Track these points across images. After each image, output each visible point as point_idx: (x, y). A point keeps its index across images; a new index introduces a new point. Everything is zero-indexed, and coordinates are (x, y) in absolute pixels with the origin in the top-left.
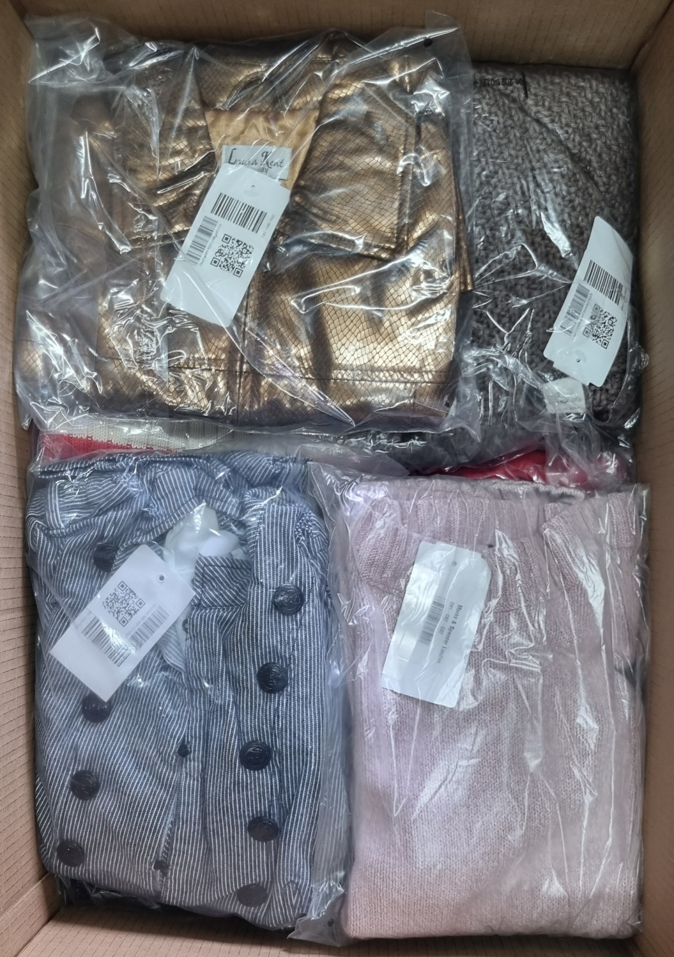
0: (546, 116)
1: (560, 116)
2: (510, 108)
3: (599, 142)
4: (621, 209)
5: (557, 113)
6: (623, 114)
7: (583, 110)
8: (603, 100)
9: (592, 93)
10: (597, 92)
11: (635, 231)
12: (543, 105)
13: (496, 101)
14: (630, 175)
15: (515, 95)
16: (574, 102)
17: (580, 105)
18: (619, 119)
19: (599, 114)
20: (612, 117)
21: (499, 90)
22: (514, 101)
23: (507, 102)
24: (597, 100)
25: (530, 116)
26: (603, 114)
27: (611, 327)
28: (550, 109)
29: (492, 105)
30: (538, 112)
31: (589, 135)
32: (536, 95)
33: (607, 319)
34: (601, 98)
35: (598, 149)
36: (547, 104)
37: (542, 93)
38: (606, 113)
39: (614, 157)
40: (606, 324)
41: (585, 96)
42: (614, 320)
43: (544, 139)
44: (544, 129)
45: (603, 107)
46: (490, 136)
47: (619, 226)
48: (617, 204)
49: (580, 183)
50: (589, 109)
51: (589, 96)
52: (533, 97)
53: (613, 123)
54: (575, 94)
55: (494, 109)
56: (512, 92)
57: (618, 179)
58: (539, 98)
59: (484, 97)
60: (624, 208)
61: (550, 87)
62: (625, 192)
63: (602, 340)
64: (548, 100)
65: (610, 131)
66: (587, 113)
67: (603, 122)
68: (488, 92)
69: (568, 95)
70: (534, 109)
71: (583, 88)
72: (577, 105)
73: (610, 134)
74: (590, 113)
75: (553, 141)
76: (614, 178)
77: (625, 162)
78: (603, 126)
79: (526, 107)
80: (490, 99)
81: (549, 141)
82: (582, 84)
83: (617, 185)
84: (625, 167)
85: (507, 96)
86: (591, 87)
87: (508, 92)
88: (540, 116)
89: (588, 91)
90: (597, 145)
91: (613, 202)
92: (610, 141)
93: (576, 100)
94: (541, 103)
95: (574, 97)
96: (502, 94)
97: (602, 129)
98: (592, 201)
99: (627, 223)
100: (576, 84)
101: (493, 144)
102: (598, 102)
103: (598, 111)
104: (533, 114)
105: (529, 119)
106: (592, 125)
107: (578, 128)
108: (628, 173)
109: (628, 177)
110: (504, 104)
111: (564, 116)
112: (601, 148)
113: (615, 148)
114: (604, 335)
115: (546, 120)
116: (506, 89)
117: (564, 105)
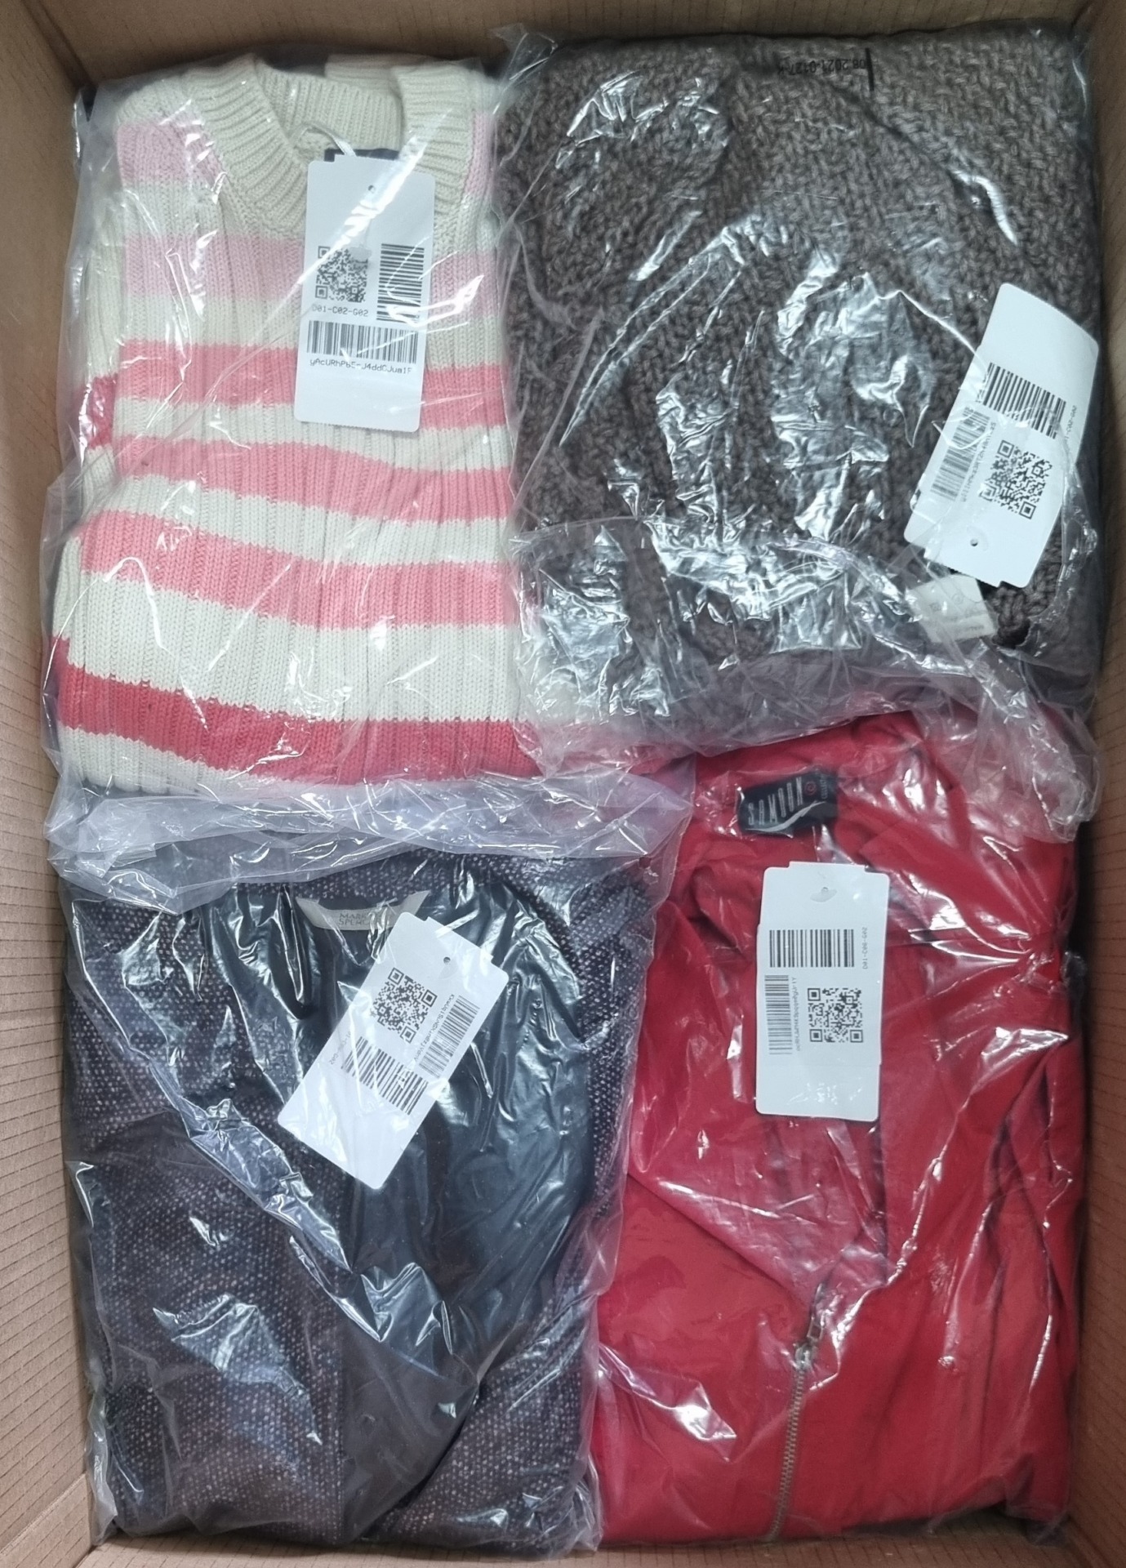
0: (908, 121)
1: (934, 118)
2: (848, 114)
3: (1005, 156)
4: (1061, 268)
5: (929, 112)
6: (1052, 104)
7: (976, 106)
8: (1012, 85)
9: (991, 77)
10: (1001, 73)
11: (1095, 306)
12: (904, 101)
13: (825, 101)
14: (1073, 207)
15: (856, 88)
16: (960, 94)
17: (970, 97)
18: (1043, 114)
19: (1006, 110)
20: (1030, 111)
21: (830, 83)
22: (854, 99)
23: (843, 102)
24: (1000, 85)
25: (883, 126)
26: (1012, 109)
27: (1039, 480)
28: (916, 107)
29: (818, 108)
30: (895, 115)
31: (988, 147)
32: (893, 86)
33: (1029, 465)
34: (1008, 83)
35: (1005, 168)
36: (910, 99)
37: (902, 83)
38: (1017, 107)
39: (1037, 179)
40: (1029, 474)
41: (979, 82)
42: (1046, 466)
43: (907, 161)
44: (906, 145)
45: (1011, 97)
46: (816, 160)
47: (1062, 299)
48: (1051, 260)
49: (973, 233)
50: (988, 103)
51: (986, 80)
52: (886, 90)
53: (1033, 121)
54: (959, 80)
55: (821, 114)
56: (852, 83)
57: (1047, 218)
58: (898, 90)
59: (805, 96)
60: (1067, 266)
61: (918, 73)
62: (1068, 238)
63: (1021, 503)
64: (913, 92)
65: (1027, 135)
66: (982, 111)
67: (1012, 121)
68: (811, 87)
69: (949, 83)
70: (888, 111)
71: (975, 68)
72: (963, 98)
73: (1026, 140)
74: (987, 109)
75: (922, 163)
76: (1040, 215)
77: (1063, 187)
78: (1014, 128)
79: (874, 109)
80: (814, 97)
81: (915, 163)
82: (974, 61)
83: (1046, 227)
84: (1062, 196)
85: (844, 92)
86: (990, 65)
87: (845, 84)
88: (899, 121)
89: (983, 73)
90: (1002, 161)
91: (1043, 256)
92: (1028, 152)
93: (963, 90)
94: (899, 100)
95: (959, 85)
96: (837, 90)
97: (1012, 134)
98: (997, 263)
99: (1077, 292)
100: (962, 62)
101: (821, 173)
102: (1002, 90)
103: (1002, 104)
104: (885, 121)
105: (881, 130)
106: (991, 128)
107: (966, 137)
108: (1067, 206)
109: (1071, 212)
110: (839, 106)
111: (941, 117)
112: (1011, 166)
113: (1039, 163)
114: (1025, 494)
115: (907, 128)
116: (841, 79)
117: (941, 101)
